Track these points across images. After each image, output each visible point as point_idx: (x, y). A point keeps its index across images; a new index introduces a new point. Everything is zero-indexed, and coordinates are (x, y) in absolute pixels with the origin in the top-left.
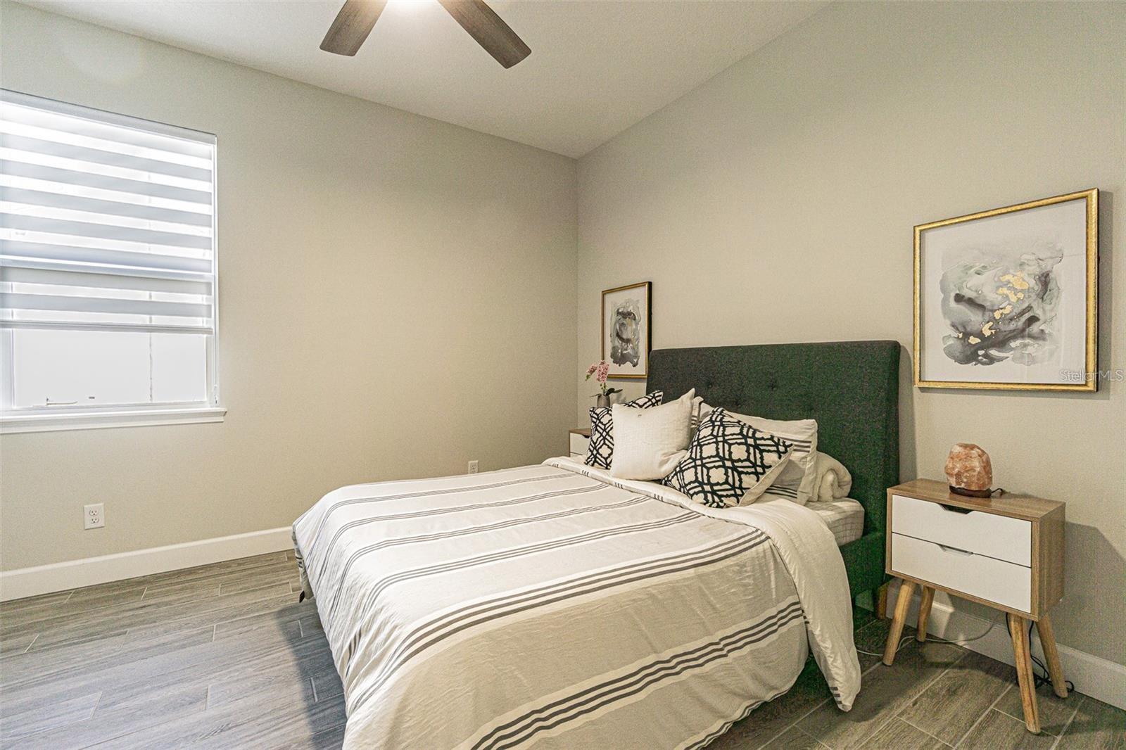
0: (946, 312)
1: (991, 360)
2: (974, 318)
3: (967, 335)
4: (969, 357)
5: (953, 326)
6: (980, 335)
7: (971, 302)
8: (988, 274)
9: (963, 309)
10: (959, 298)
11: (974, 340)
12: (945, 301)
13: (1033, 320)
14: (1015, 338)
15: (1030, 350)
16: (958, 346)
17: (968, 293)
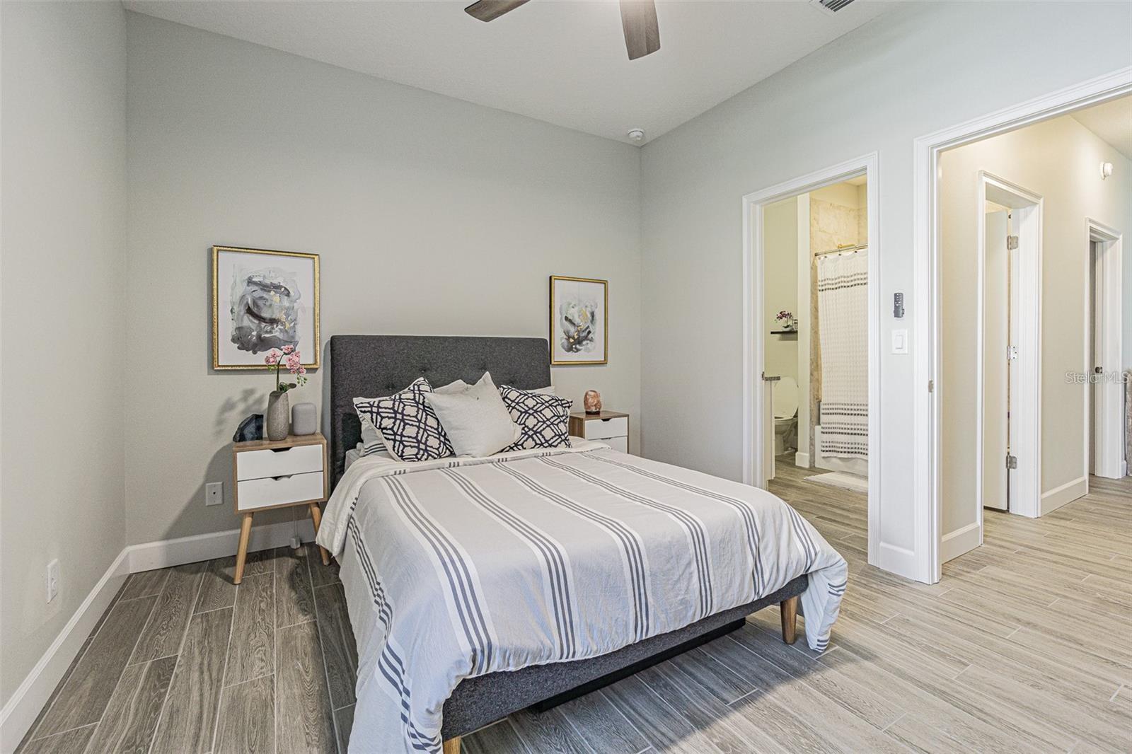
0: (562, 325)
1: (578, 350)
2: (572, 330)
3: (569, 337)
4: (570, 349)
5: (564, 332)
6: (573, 338)
7: (570, 321)
8: (576, 308)
9: (567, 323)
10: (566, 318)
11: (572, 340)
12: (561, 318)
13: (589, 332)
14: (584, 340)
15: (589, 346)
16: (566, 344)
17: (570, 317)
